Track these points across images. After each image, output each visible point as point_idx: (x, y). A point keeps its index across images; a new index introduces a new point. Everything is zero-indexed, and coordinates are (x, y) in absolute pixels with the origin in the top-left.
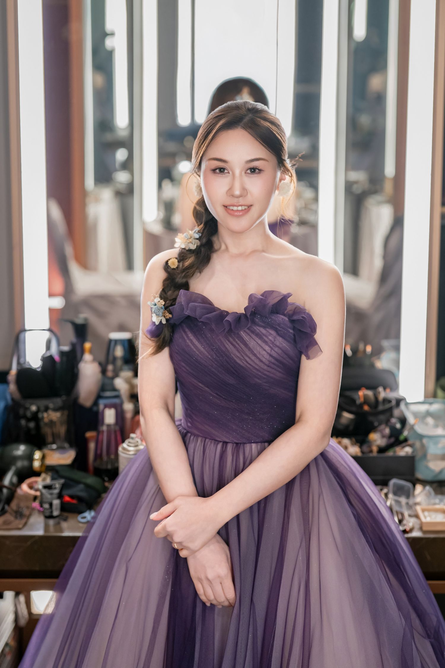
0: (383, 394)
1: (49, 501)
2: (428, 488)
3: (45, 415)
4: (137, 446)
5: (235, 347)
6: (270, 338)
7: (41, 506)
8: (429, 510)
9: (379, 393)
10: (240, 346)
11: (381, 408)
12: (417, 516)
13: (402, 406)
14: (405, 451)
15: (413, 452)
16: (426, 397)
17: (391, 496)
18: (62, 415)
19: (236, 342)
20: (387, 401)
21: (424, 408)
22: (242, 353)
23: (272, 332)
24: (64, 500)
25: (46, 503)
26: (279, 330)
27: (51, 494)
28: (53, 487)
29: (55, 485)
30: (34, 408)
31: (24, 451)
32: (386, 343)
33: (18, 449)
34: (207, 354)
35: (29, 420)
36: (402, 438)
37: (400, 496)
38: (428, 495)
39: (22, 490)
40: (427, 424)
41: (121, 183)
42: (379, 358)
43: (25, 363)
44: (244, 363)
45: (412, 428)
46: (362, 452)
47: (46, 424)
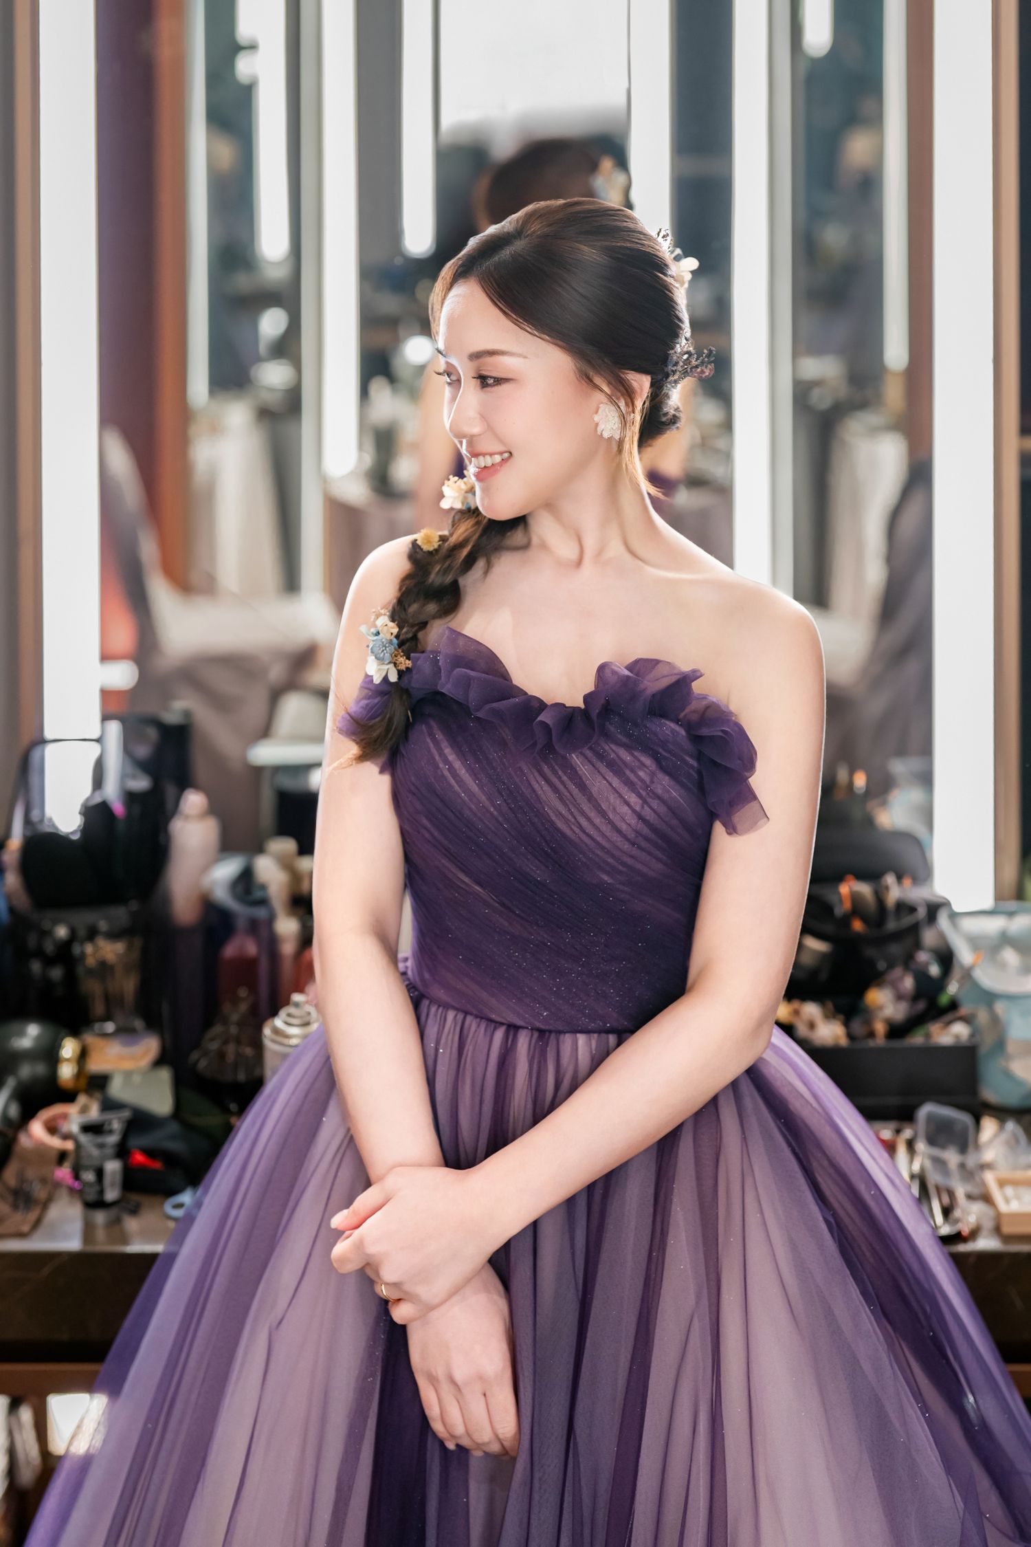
0: (895, 892)
1: (96, 1163)
2: (1011, 1125)
3: (89, 949)
4: (307, 1024)
5: (555, 790)
6: (641, 774)
7: (76, 1176)
8: (1015, 1183)
9: (887, 888)
10: (567, 788)
11: (892, 925)
12: (987, 1198)
13: (943, 921)
14: (953, 1033)
15: (972, 1035)
16: (999, 897)
17: (921, 1146)
18: (130, 948)
19: (559, 778)
20: (905, 908)
21: (994, 925)
22: (571, 806)
23: (648, 761)
24: (130, 1160)
25: (87, 1168)
26: (665, 758)
27: (101, 1146)
28: (106, 1127)
29: (110, 1124)
30: (62, 932)
31: (38, 1038)
32: (899, 767)
33: (22, 1034)
34: (487, 803)
35: (49, 961)
36: (944, 1000)
37: (943, 1147)
38: (1013, 1144)
39: (30, 1136)
40: (1003, 966)
41: (271, 390)
42: (884, 803)
43: (42, 821)
44: (574, 832)
45: (967, 975)
46: (850, 1036)
47: (90, 972)
